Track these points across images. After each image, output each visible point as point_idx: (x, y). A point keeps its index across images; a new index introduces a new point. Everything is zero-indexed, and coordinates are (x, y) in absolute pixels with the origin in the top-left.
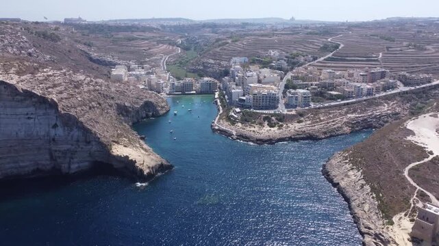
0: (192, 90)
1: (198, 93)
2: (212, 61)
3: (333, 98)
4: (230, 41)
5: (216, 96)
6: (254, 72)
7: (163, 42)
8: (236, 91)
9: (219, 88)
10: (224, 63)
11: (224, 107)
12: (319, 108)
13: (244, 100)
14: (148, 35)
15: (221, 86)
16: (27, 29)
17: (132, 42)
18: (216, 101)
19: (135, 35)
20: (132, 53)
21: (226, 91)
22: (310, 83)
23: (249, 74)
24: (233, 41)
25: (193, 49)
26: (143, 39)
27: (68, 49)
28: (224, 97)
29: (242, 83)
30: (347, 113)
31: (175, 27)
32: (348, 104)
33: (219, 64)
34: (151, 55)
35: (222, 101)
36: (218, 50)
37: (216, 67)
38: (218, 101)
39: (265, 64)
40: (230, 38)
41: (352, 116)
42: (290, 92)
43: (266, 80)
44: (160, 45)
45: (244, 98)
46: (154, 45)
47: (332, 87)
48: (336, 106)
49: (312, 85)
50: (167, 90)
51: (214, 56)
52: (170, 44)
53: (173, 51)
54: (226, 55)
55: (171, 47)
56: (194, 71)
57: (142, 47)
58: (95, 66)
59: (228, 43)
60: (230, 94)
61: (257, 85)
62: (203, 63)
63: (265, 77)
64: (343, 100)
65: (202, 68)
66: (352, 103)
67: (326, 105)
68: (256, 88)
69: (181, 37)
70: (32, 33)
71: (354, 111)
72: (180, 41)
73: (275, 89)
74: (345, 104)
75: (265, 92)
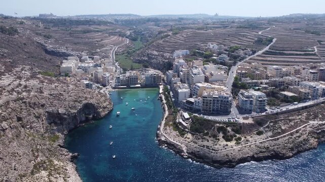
0: (137, 84)
1: (143, 87)
2: (155, 53)
3: (288, 100)
4: (170, 33)
5: (161, 91)
6: (198, 69)
7: (114, 34)
8: (183, 90)
9: (163, 80)
10: (167, 55)
11: (170, 107)
12: (277, 114)
13: (192, 103)
14: (102, 27)
15: (165, 78)
17: (88, 35)
18: (161, 97)
19: (92, 28)
20: (86, 44)
21: (171, 89)
22: (259, 81)
23: (195, 71)
24: (173, 34)
25: (139, 39)
26: (98, 31)
27: (24, 42)
28: (169, 93)
29: (187, 79)
30: (308, 119)
31: (126, 21)
32: (306, 107)
33: (163, 56)
34: (103, 46)
35: (167, 98)
36: (161, 42)
37: (160, 59)
38: (163, 97)
39: (207, 58)
40: (171, 30)
41: (315, 123)
42: (242, 94)
43: (213, 78)
44: (112, 37)
45: (192, 100)
46: (106, 37)
47: (286, 86)
48: (293, 110)
49: (261, 83)
50: (113, 83)
51: (158, 48)
52: (120, 35)
53: (122, 41)
54: (169, 46)
55: (121, 38)
56: (140, 62)
57: (95, 38)
58: (48, 57)
59: (169, 35)
60: (176, 94)
61: (206, 85)
62: (148, 54)
63: (212, 75)
64: (299, 102)
65: (146, 59)
66: (311, 106)
67: (284, 109)
68: (205, 88)
69: (130, 30)
71: (315, 117)
72: (128, 33)
73: (225, 90)
74: (303, 108)
75: (216, 94)
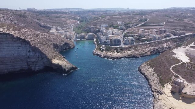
0: (85, 38)
1: (87, 40)
2: (93, 26)
3: (143, 41)
4: (100, 18)
5: (95, 41)
6: (110, 30)
7: (71, 18)
8: (103, 38)
9: (96, 37)
10: (98, 27)
11: (98, 45)
12: (138, 45)
13: (106, 42)
14: (65, 15)
15: (97, 36)
16: (13, 13)
17: (58, 19)
18: (95, 43)
19: (59, 15)
20: (58, 23)
21: (99, 38)
22: (134, 35)
23: (108, 31)
24: (102, 18)
25: (84, 21)
26: (62, 17)
27: (30, 21)
28: (98, 41)
29: (106, 35)
30: (149, 47)
31: (76, 12)
32: (150, 43)
33: (96, 28)
34: (66, 24)
35: (97, 43)
36: (95, 21)
37: (95, 29)
38: (96, 43)
39: (115, 27)
40: (101, 16)
41: (152, 48)
42: (125, 38)
43: (116, 33)
44: (70, 20)
45: (106, 41)
46: (67, 20)
47: (144, 36)
48: (145, 44)
49: (135, 35)
50: (74, 38)
51: (94, 24)
52: (74, 19)
54: (99, 23)
55: (75, 21)
56: (85, 31)
57: (62, 20)
58: (42, 28)
59: (99, 19)
60: (101, 40)
61: (112, 36)
62: (89, 27)
63: (115, 32)
64: (148, 41)
65: (88, 29)
66: (152, 43)
67: (141, 44)
68: (111, 37)
69: (79, 16)
70: (15, 14)
71: (152, 46)
72: (78, 18)
73: (120, 37)
74: (148, 43)
75: (115, 38)
